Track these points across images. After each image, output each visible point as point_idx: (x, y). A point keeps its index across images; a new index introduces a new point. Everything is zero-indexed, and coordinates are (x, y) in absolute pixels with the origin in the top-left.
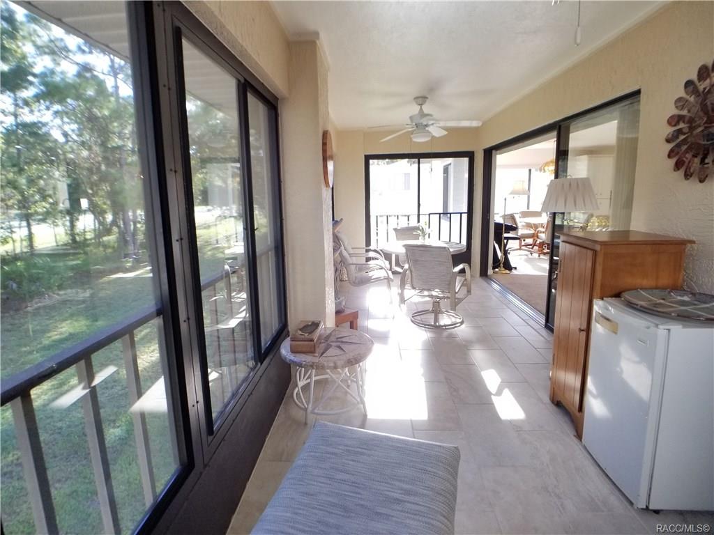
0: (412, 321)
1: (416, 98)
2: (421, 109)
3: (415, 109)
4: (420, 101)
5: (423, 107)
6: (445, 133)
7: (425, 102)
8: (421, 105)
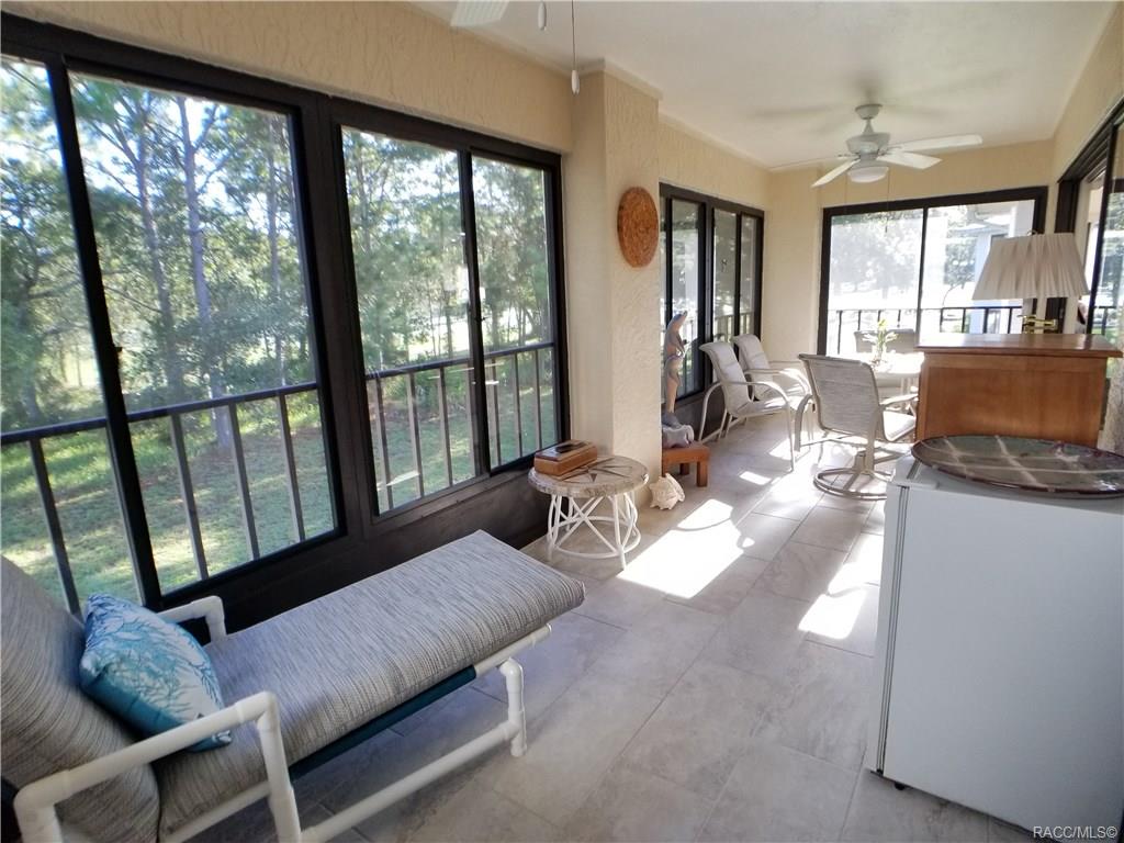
0: (815, 483)
1: (857, 109)
2: (869, 126)
3: (859, 127)
4: (865, 112)
5: (872, 121)
6: (936, 161)
7: (876, 113)
8: (868, 118)
